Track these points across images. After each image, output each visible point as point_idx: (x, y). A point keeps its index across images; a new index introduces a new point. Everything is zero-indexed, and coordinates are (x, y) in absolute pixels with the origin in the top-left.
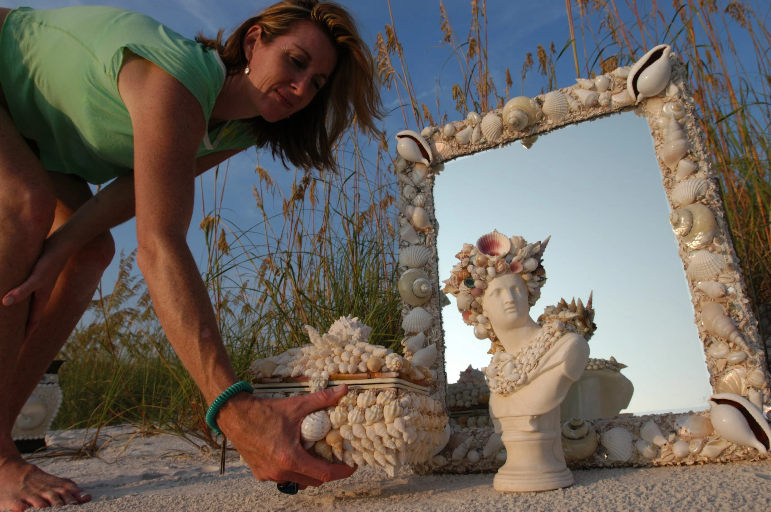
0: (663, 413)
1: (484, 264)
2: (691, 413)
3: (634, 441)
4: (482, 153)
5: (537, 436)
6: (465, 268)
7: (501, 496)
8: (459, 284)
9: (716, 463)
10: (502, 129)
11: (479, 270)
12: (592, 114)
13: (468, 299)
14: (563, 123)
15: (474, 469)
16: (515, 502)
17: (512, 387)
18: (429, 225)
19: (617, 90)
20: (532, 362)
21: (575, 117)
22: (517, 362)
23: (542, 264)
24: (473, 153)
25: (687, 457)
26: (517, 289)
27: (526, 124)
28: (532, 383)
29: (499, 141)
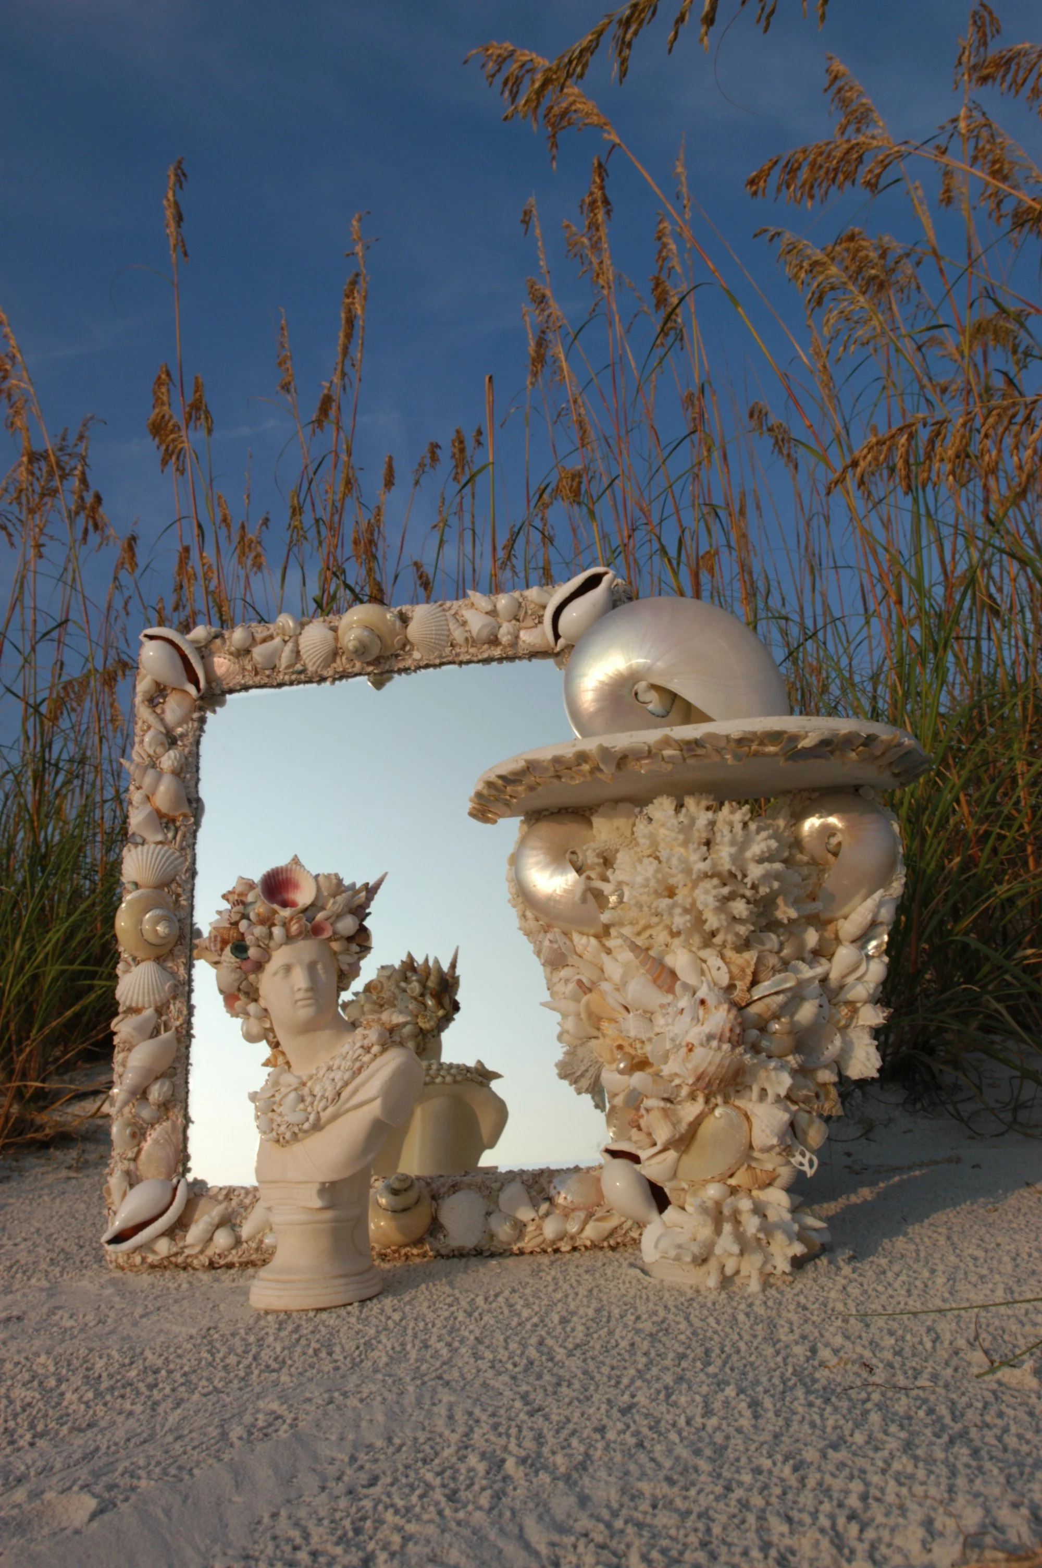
0: (537, 1168)
1: (267, 921)
2: (577, 1169)
3: (488, 1214)
4: (294, 688)
5: (328, 1215)
6: (235, 924)
7: (259, 1318)
8: (222, 950)
9: (602, 1248)
10: (335, 653)
11: (259, 930)
12: (485, 655)
13: (234, 976)
14: (437, 661)
15: (222, 1262)
16: (279, 1329)
17: (295, 1134)
18: (186, 810)
19: (529, 622)
20: (330, 1094)
21: (458, 655)
22: (306, 1091)
23: (366, 923)
24: (280, 685)
25: (561, 1239)
26: (319, 967)
27: (375, 652)
28: (328, 1128)
29: (328, 672)
